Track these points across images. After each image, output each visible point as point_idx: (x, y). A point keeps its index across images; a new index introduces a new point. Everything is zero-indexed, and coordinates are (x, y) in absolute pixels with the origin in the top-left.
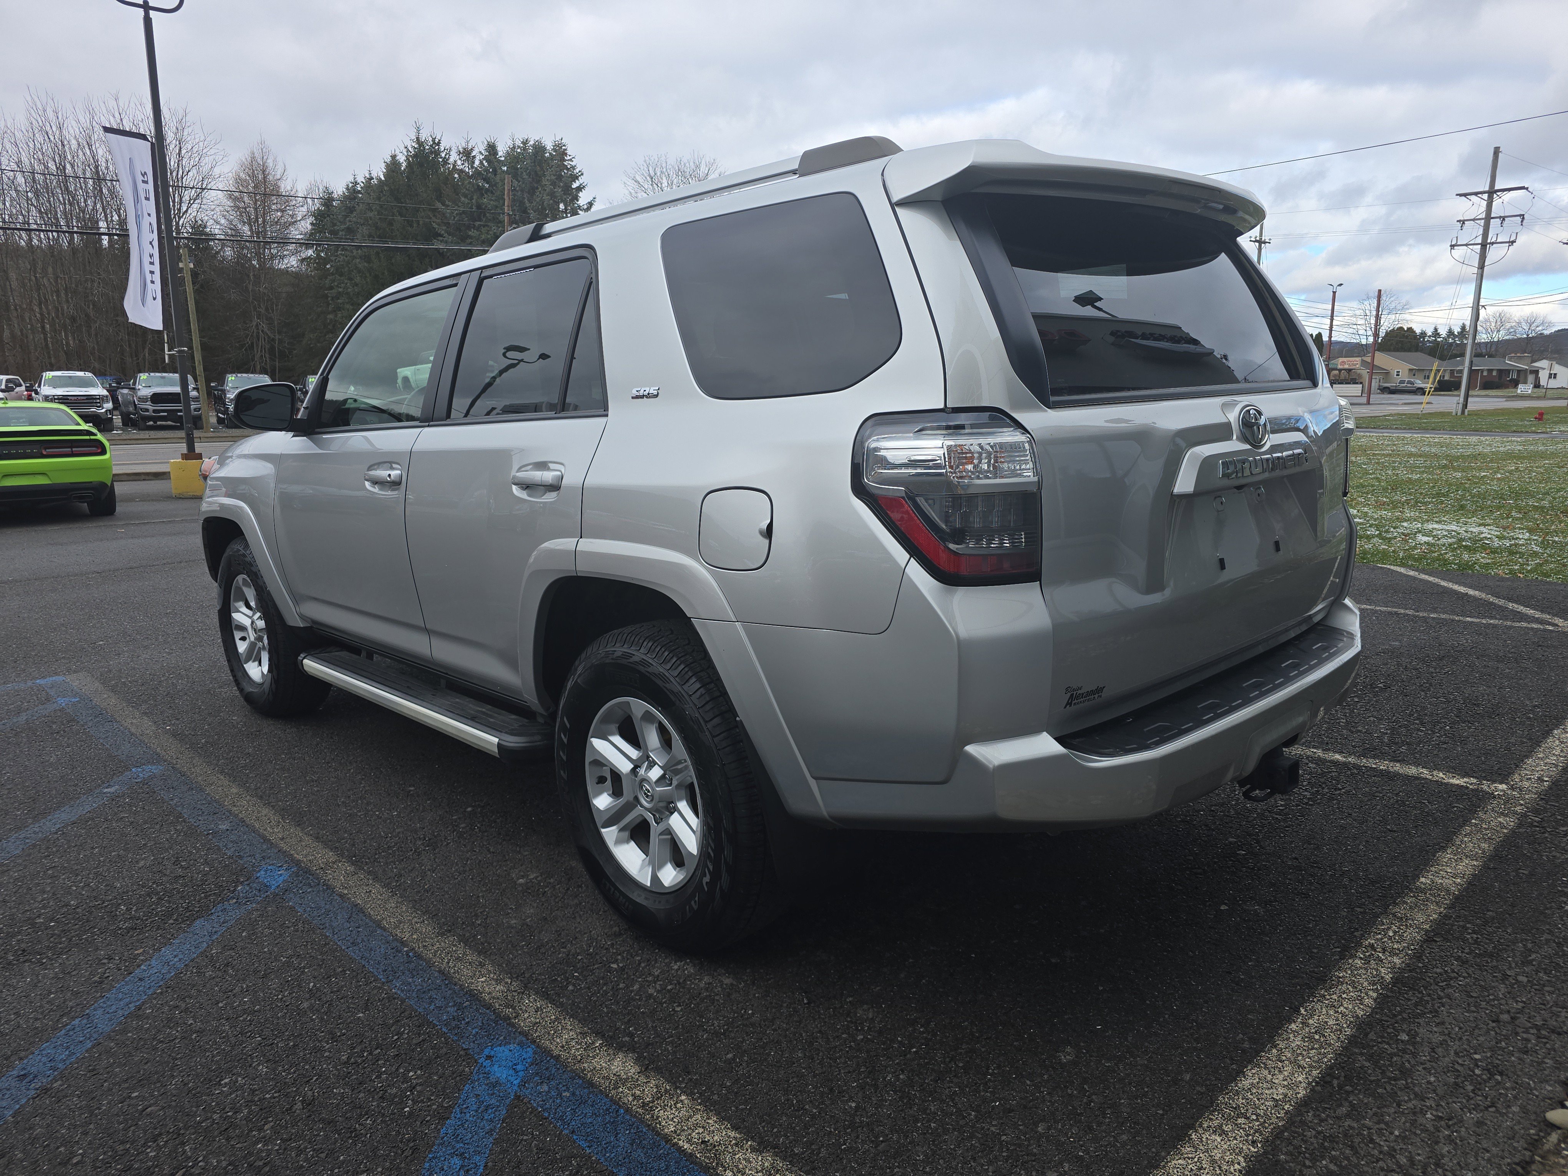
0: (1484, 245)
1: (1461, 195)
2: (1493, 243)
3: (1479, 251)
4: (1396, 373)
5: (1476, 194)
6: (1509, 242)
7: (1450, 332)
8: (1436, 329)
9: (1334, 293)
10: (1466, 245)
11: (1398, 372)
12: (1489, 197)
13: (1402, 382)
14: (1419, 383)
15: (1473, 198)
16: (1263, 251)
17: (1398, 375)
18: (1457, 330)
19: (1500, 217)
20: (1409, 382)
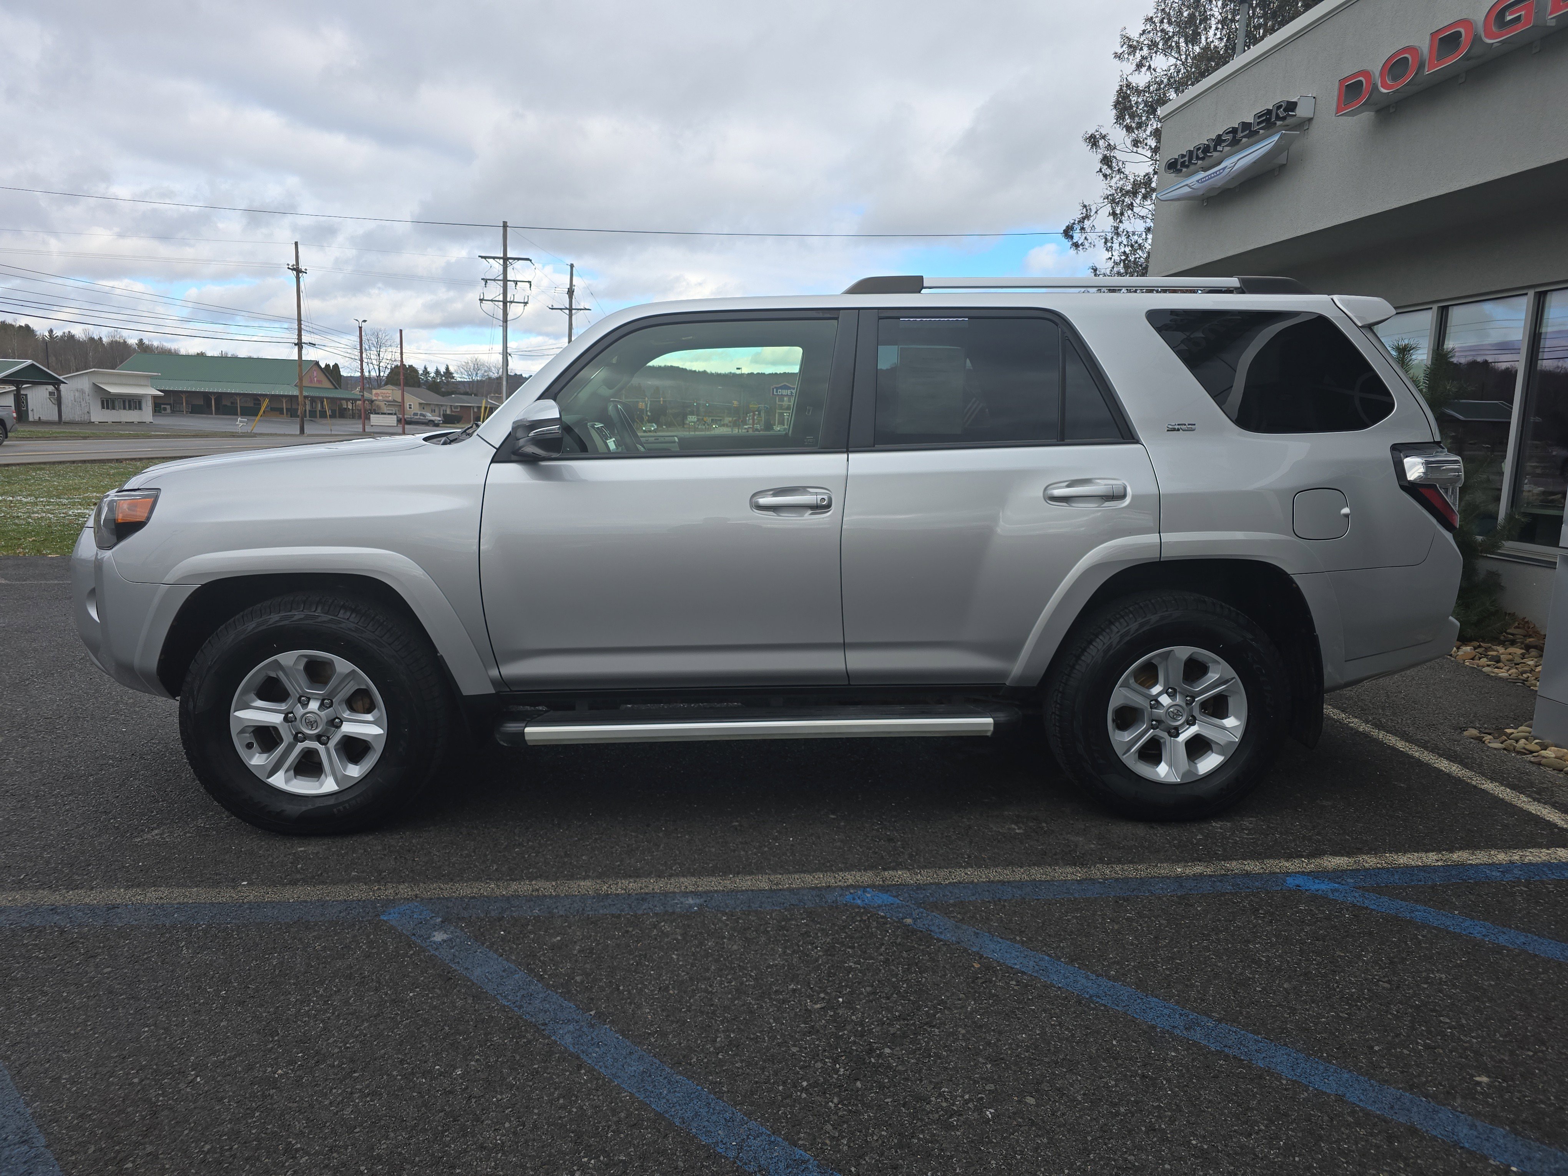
0: (505, 302)
1: (482, 257)
2: (511, 302)
3: (502, 307)
4: (408, 406)
5: (494, 258)
6: (524, 303)
7: (437, 372)
8: (425, 368)
9: (360, 328)
10: (492, 301)
11: (410, 405)
12: (504, 262)
13: (415, 414)
14: (430, 416)
15: (491, 260)
16: (301, 280)
17: (410, 408)
18: (443, 370)
19: (514, 281)
20: (421, 415)
